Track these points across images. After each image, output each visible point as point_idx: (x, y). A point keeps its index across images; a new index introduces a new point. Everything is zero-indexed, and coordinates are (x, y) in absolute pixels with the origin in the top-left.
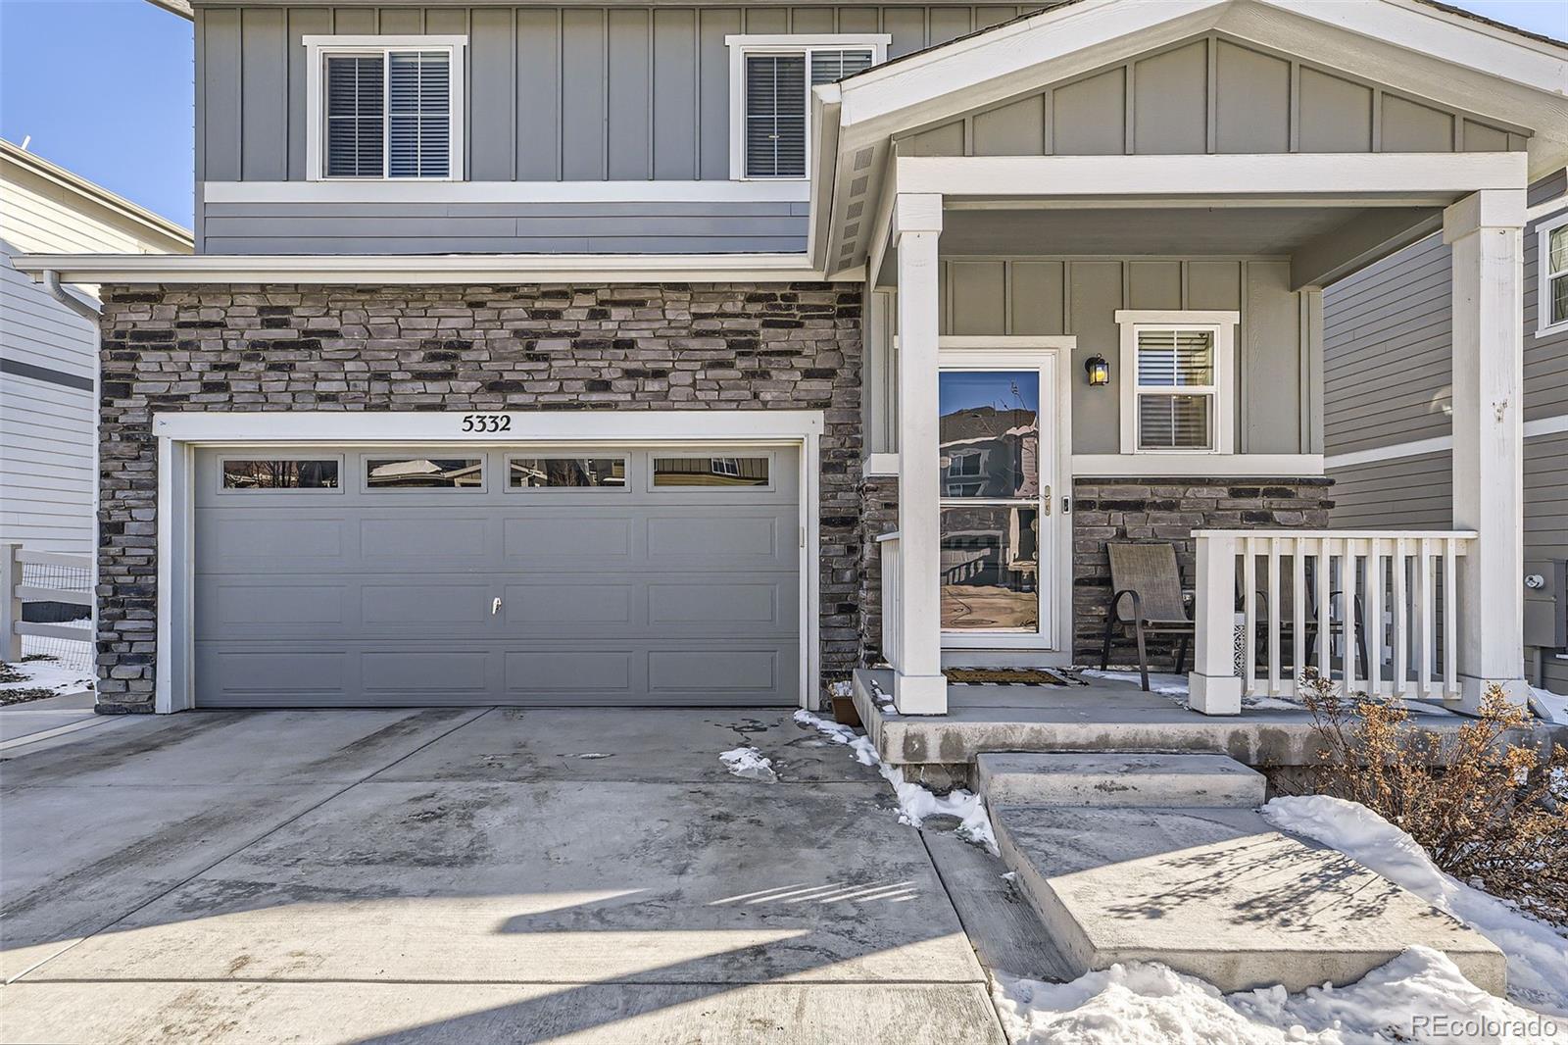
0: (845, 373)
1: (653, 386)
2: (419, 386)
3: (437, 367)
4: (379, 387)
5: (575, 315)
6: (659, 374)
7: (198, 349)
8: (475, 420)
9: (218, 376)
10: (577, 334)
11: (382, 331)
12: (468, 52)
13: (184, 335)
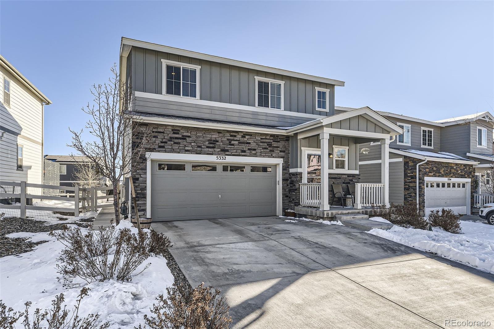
0: (287, 151)
1: (254, 152)
2: (208, 149)
3: (211, 145)
4: (199, 149)
5: (239, 137)
6: (255, 150)
7: (158, 138)
9: (163, 144)
10: (239, 140)
11: (200, 137)
12: (201, 70)
13: (154, 134)
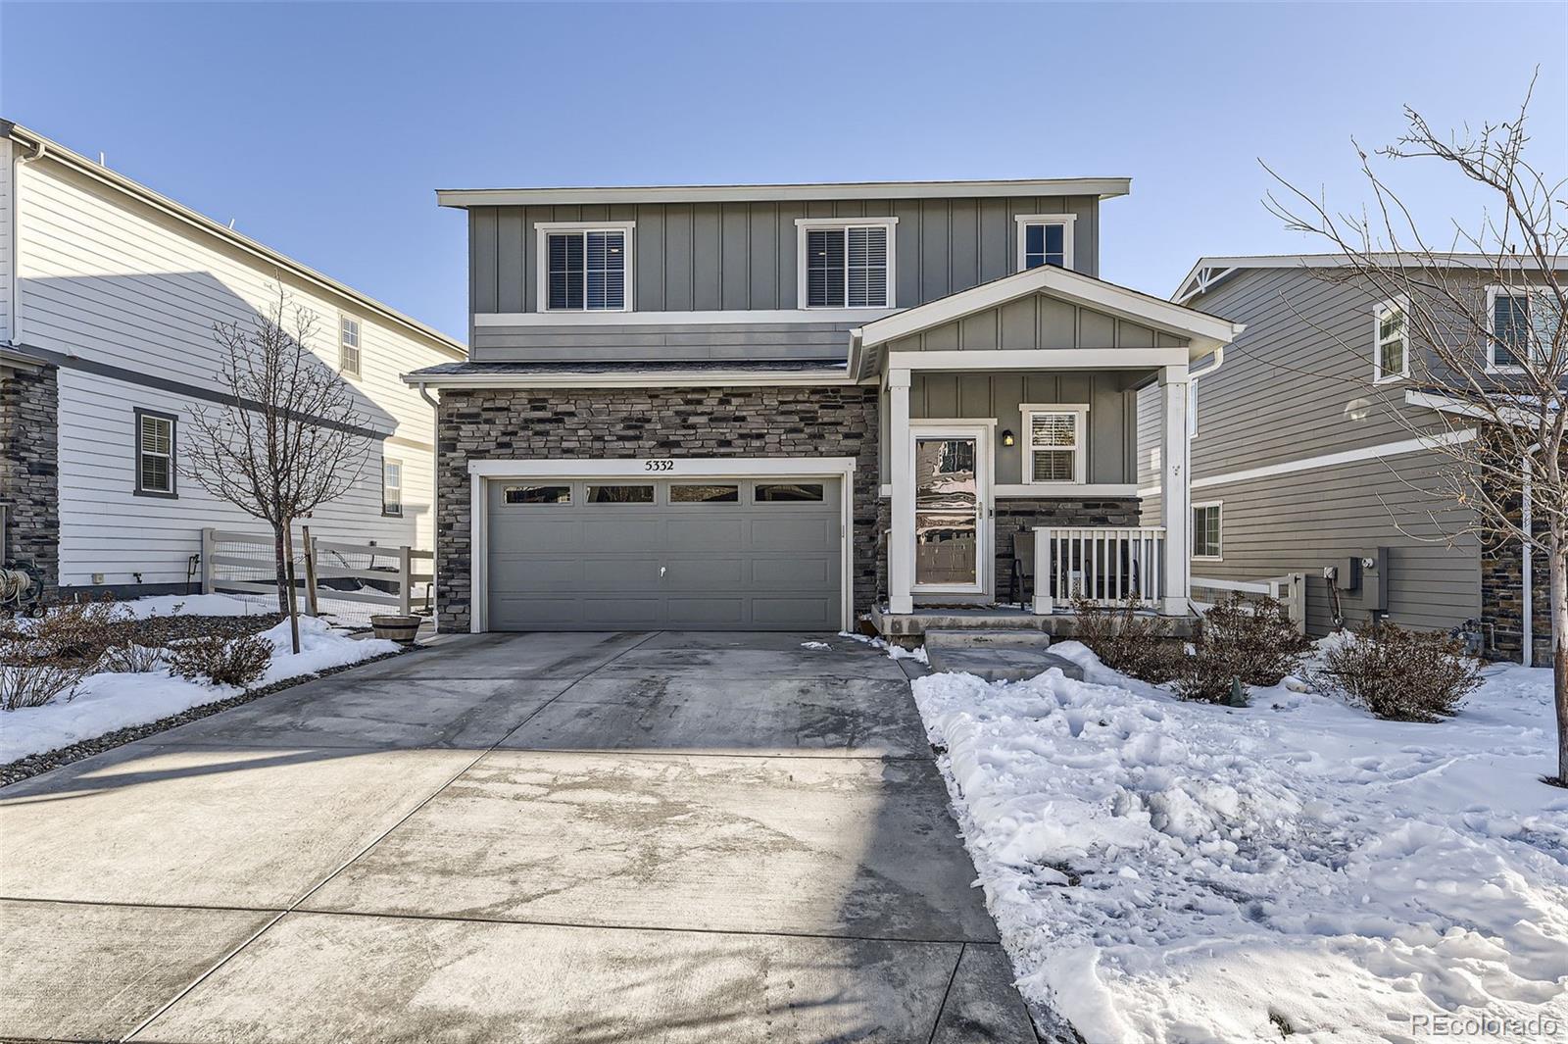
0: (868, 435)
1: (756, 443)
2: (621, 443)
3: (631, 433)
4: (598, 445)
5: (710, 402)
6: (760, 436)
7: (495, 423)
8: (653, 464)
9: (507, 439)
10: (712, 413)
11: (600, 412)
12: (636, 231)
13: (486, 415)
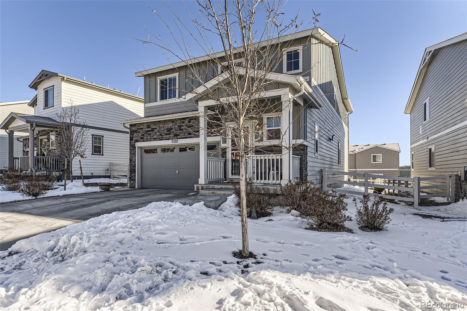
2: (166, 136)
3: (168, 133)
4: (161, 137)
5: (186, 122)
8: (173, 141)
9: (142, 136)
12: (179, 75)
